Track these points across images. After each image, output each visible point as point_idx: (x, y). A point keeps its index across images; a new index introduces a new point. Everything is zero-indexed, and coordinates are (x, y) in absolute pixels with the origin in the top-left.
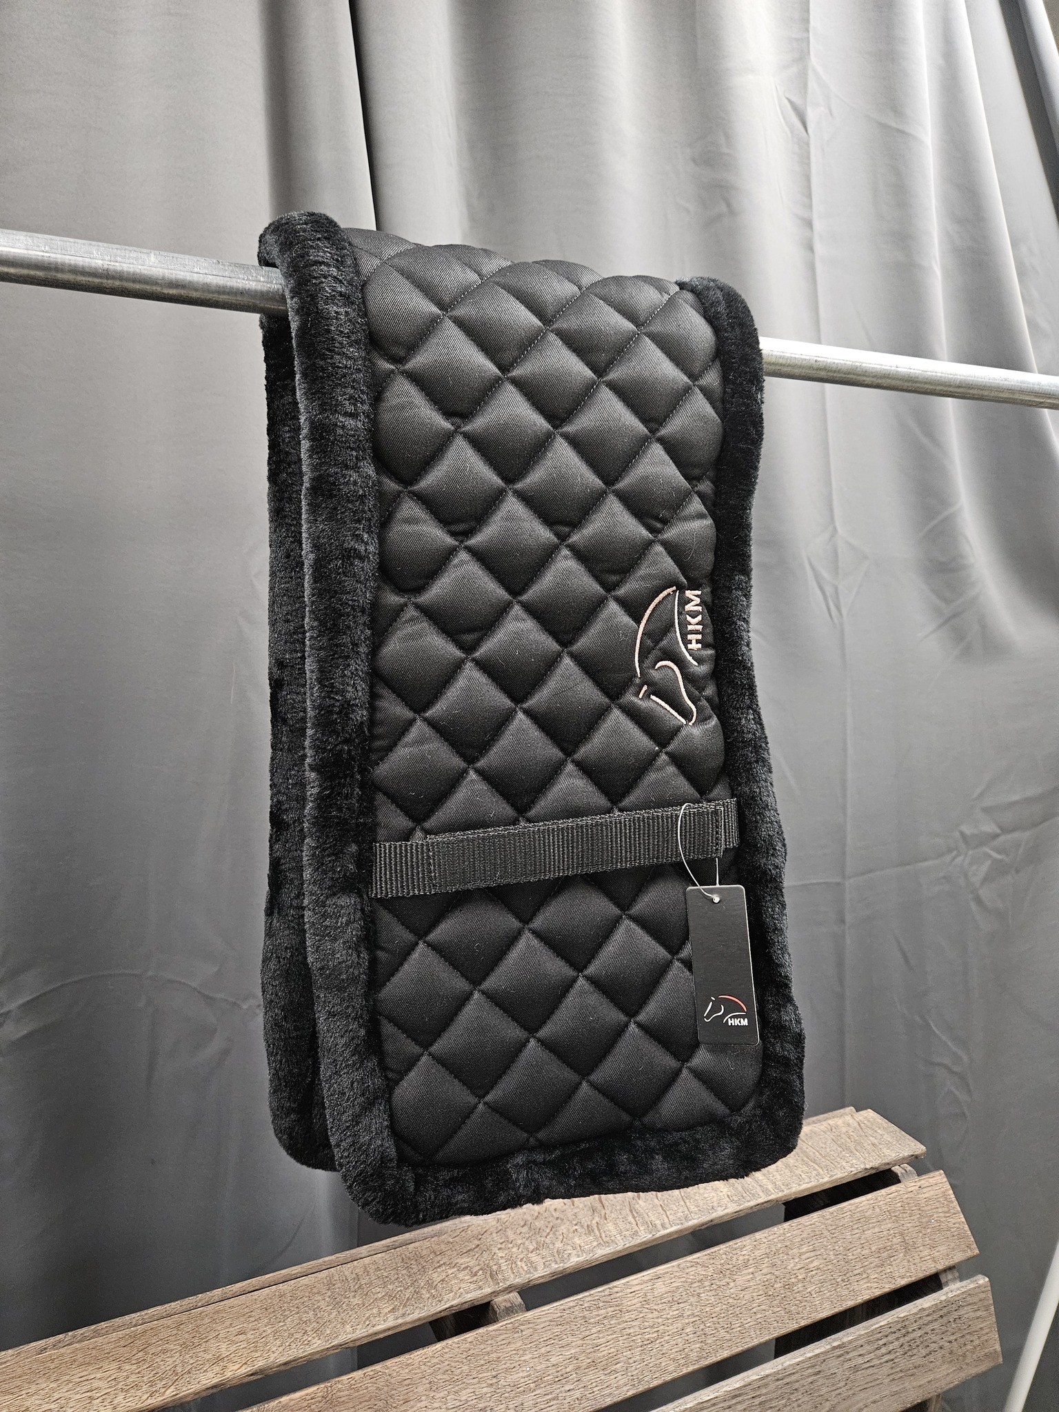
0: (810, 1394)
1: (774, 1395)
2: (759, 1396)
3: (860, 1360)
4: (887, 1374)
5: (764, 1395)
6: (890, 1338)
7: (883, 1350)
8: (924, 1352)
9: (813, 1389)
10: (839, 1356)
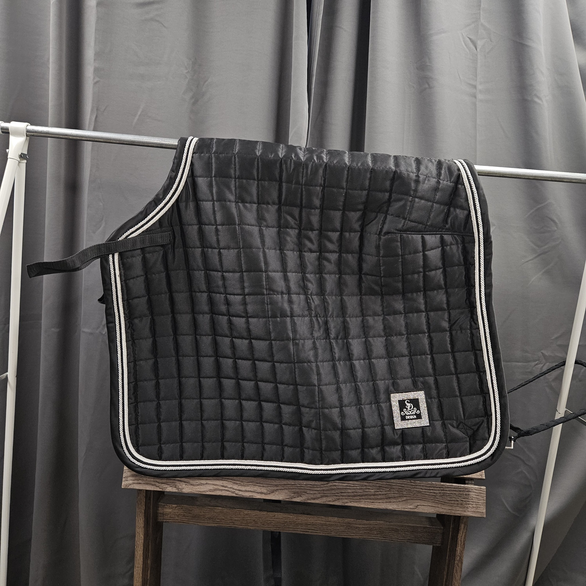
4: (431, 498)
8: (449, 499)
9: (399, 490)
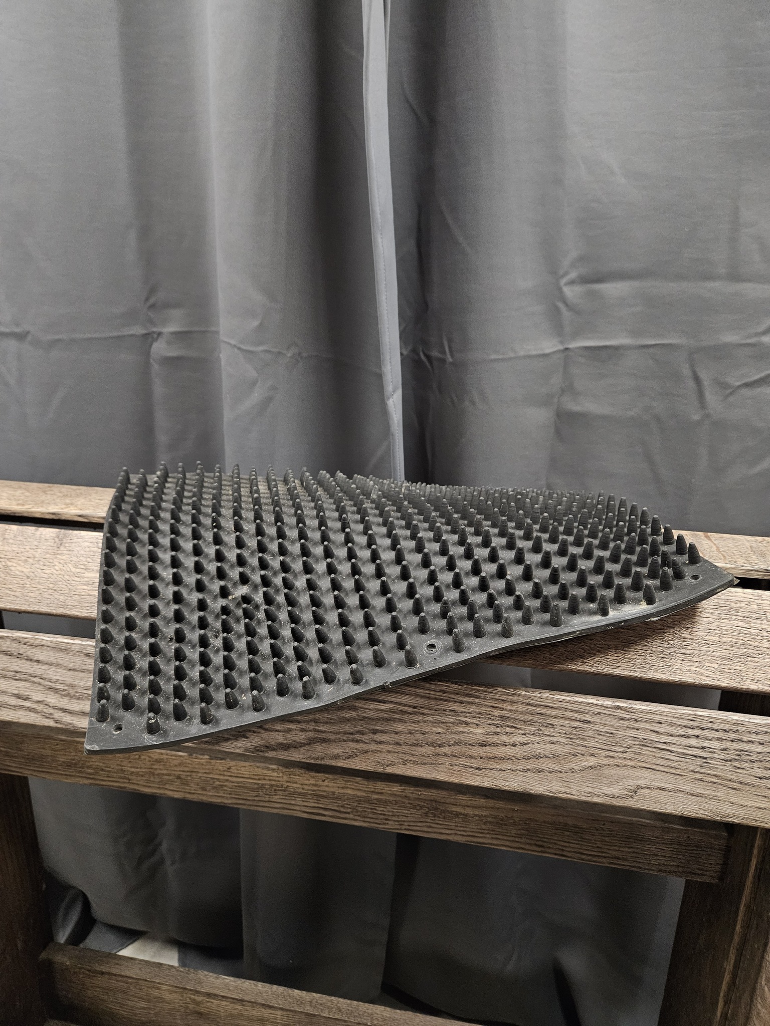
0: (571, 739)
1: (521, 717)
2: (502, 709)
3: (654, 737)
5: (506, 710)
6: (707, 733)
7: (693, 742)
8: (760, 772)
9: (573, 734)
10: (623, 719)
